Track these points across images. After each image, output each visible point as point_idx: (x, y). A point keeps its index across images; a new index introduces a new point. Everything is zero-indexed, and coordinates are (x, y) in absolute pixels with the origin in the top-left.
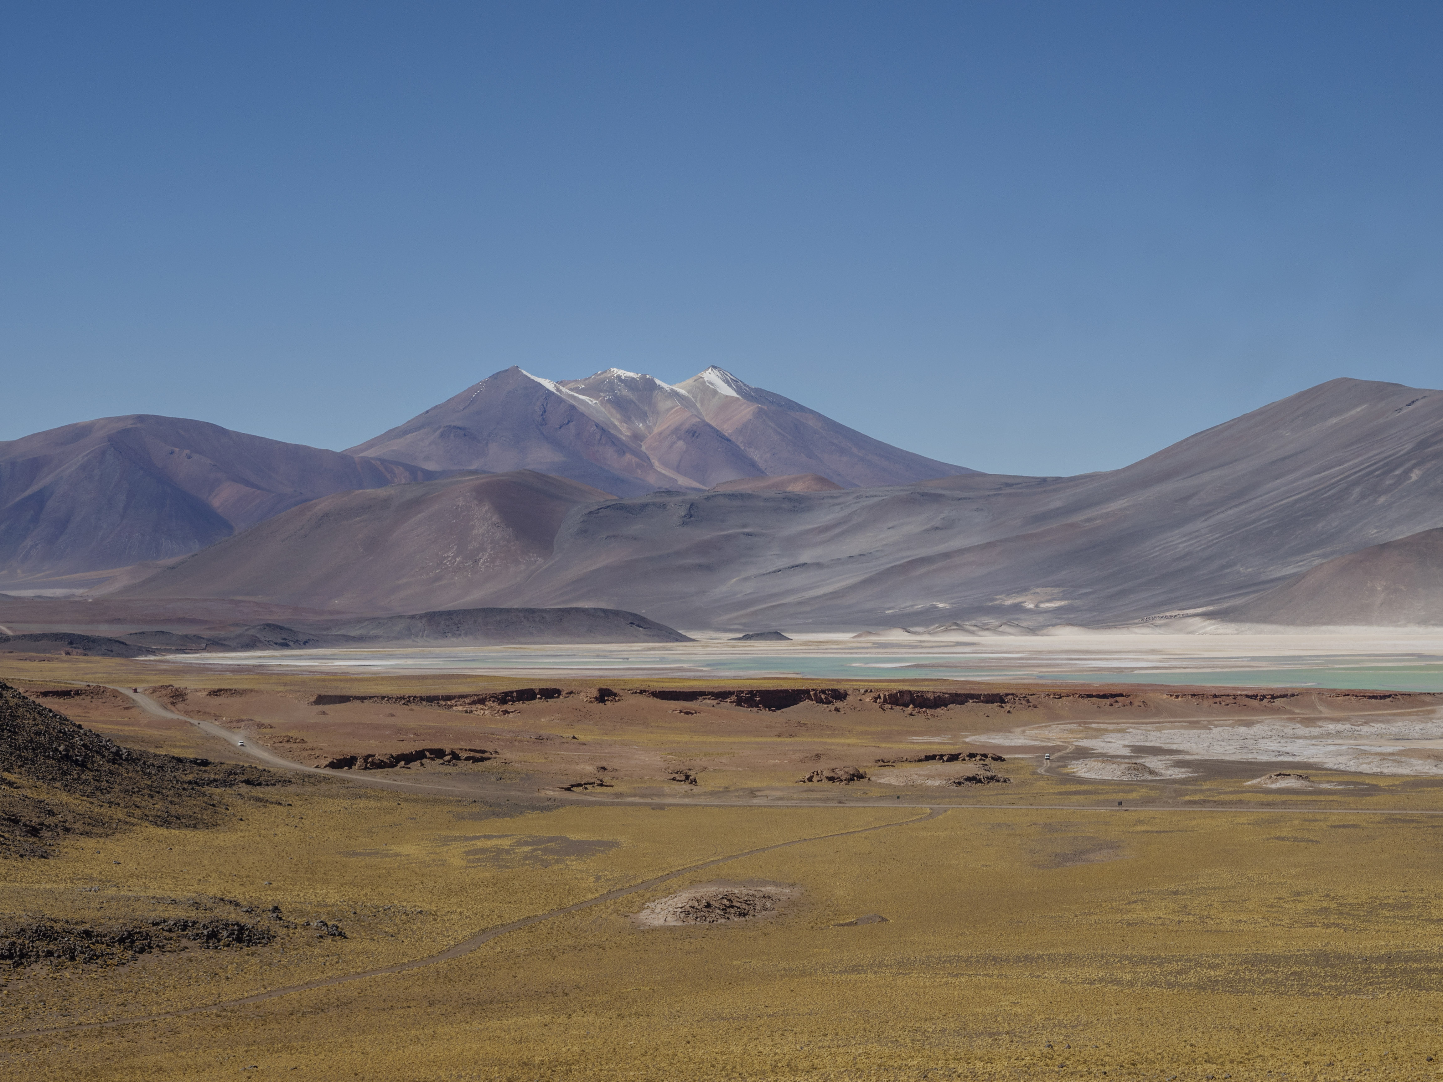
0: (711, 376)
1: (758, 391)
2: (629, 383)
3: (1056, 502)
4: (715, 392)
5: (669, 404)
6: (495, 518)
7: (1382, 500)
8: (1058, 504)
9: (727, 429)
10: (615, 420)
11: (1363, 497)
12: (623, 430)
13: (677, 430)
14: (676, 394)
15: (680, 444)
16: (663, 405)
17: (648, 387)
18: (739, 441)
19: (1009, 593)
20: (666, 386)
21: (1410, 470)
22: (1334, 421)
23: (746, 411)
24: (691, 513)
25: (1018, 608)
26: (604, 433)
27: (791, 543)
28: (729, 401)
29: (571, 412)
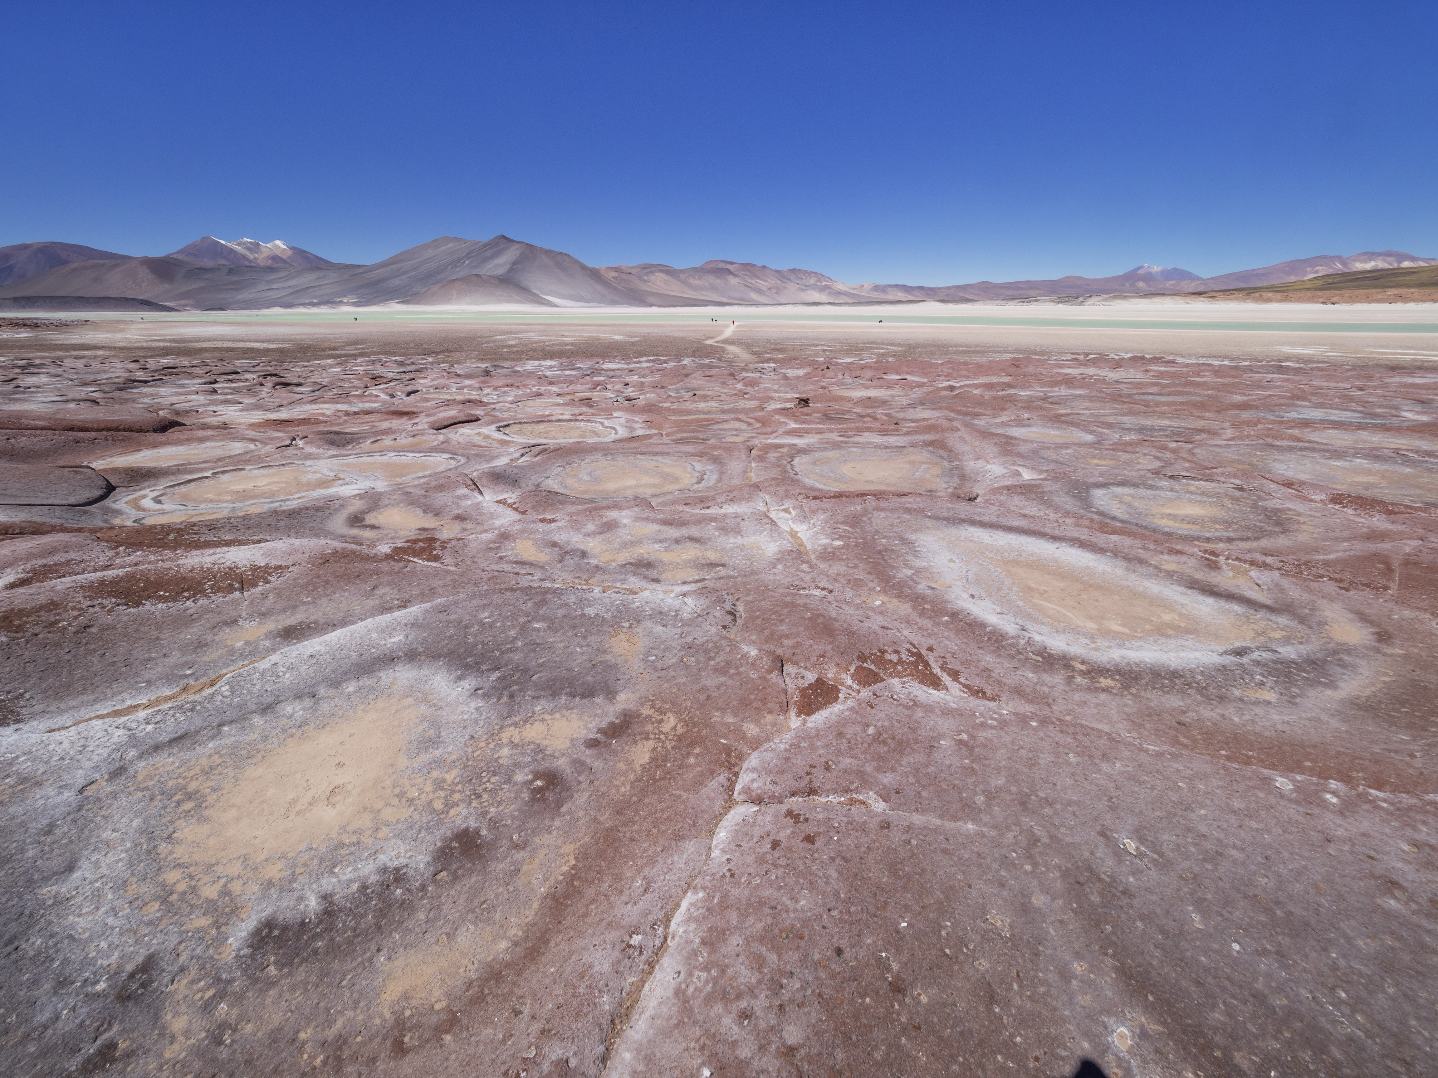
0: (278, 243)
1: (294, 247)
2: (251, 243)
3: (360, 270)
5: (265, 250)
6: (147, 270)
7: (457, 269)
9: (285, 257)
10: (247, 253)
11: (452, 268)
12: (251, 257)
13: (268, 257)
15: (269, 261)
16: (263, 250)
17: (258, 244)
18: (289, 260)
19: (338, 297)
20: (263, 245)
21: (465, 261)
23: (290, 253)
24: (230, 271)
25: (341, 302)
26: (244, 257)
27: (269, 282)
28: (284, 250)
29: (231, 251)
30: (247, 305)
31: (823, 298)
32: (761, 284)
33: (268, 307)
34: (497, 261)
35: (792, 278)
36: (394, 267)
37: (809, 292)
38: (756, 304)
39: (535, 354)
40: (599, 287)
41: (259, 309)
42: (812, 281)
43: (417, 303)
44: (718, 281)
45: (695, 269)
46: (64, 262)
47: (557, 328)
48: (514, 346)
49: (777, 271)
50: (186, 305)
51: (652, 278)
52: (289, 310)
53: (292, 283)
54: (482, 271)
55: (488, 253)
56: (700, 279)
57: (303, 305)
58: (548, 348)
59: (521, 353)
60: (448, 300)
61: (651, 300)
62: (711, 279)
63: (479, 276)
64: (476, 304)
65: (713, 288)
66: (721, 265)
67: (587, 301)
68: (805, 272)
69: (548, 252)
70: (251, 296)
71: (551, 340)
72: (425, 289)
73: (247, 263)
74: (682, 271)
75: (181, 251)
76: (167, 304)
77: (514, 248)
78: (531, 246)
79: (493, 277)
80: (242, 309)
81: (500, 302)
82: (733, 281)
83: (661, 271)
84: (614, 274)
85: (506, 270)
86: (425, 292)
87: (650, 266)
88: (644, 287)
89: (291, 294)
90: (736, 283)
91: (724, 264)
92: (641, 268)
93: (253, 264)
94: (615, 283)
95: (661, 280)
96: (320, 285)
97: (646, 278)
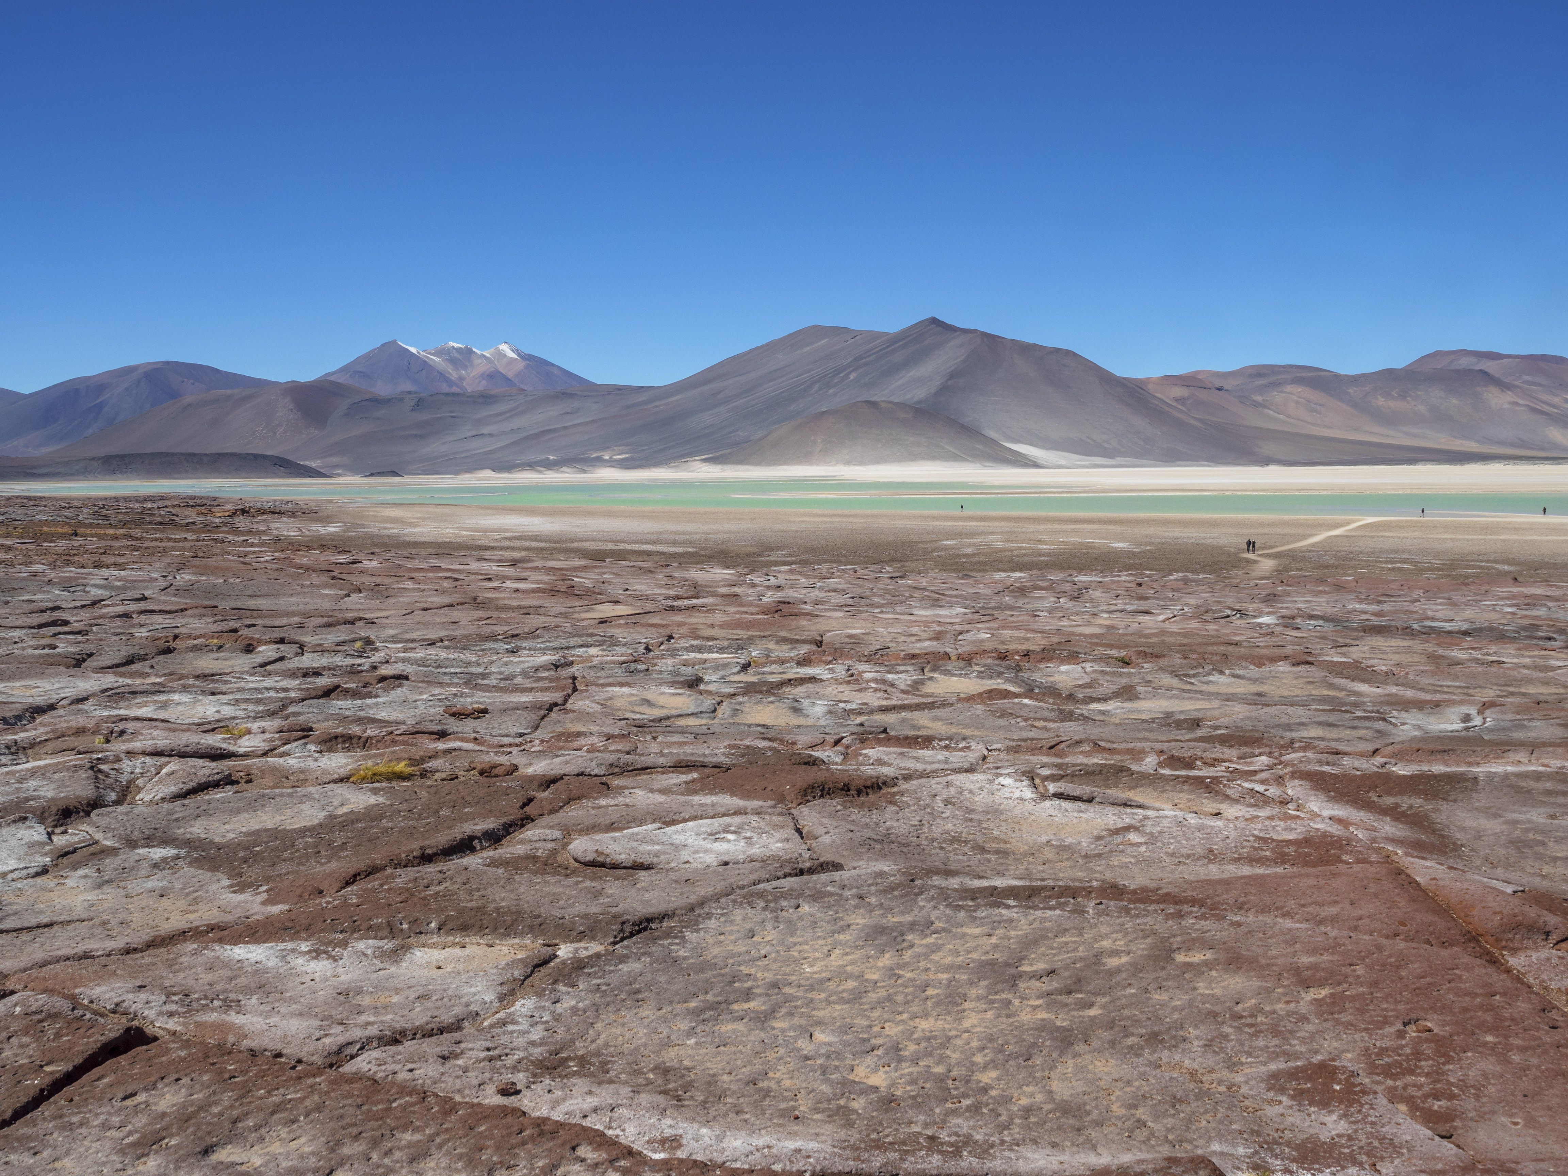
0: (504, 347)
1: (529, 355)
2: (459, 350)
3: (642, 398)
4: (505, 355)
5: (480, 361)
6: (291, 406)
7: (831, 391)
8: (644, 399)
9: (510, 375)
10: (449, 369)
11: (820, 389)
12: (454, 375)
13: (482, 375)
14: (484, 356)
15: (484, 382)
16: (477, 361)
17: (468, 352)
18: (517, 381)
19: (596, 450)
20: (478, 352)
21: (850, 373)
22: (808, 348)
23: (521, 365)
24: (419, 404)
25: (599, 459)
26: (443, 376)
27: (481, 422)
28: (512, 360)
29: (424, 364)
30: (435, 466)
33: (470, 470)
34: (914, 373)
36: (706, 388)
38: (1556, 456)
39: (1001, 565)
40: (1140, 421)
41: (456, 473)
43: (743, 462)
44: (1454, 401)
45: (1389, 375)
46: (174, 395)
47: (1031, 527)
48: (973, 555)
50: (337, 466)
51: (1277, 397)
53: (516, 423)
54: (880, 395)
55: (899, 357)
56: (1403, 396)
57: (531, 466)
58: (1016, 559)
59: (985, 563)
60: (806, 455)
61: (1268, 448)
62: (1436, 395)
63: (873, 404)
64: (861, 463)
65: (1440, 418)
66: (1464, 362)
67: (1109, 453)
69: (1026, 349)
70: (444, 449)
71: (1020, 548)
72: (762, 433)
73: (445, 388)
74: (1356, 380)
75: (344, 370)
76: (313, 464)
78: (991, 340)
79: (902, 406)
80: (425, 473)
81: (913, 457)
82: (1498, 399)
83: (1299, 381)
84: (1179, 391)
85: (933, 391)
86: (760, 439)
87: (1273, 370)
88: (1251, 419)
89: (514, 444)
90: (1506, 406)
91: (1473, 360)
92: (1250, 376)
93: (454, 389)
94: (1182, 411)
95: (1297, 403)
96: (565, 428)
97: (1259, 398)
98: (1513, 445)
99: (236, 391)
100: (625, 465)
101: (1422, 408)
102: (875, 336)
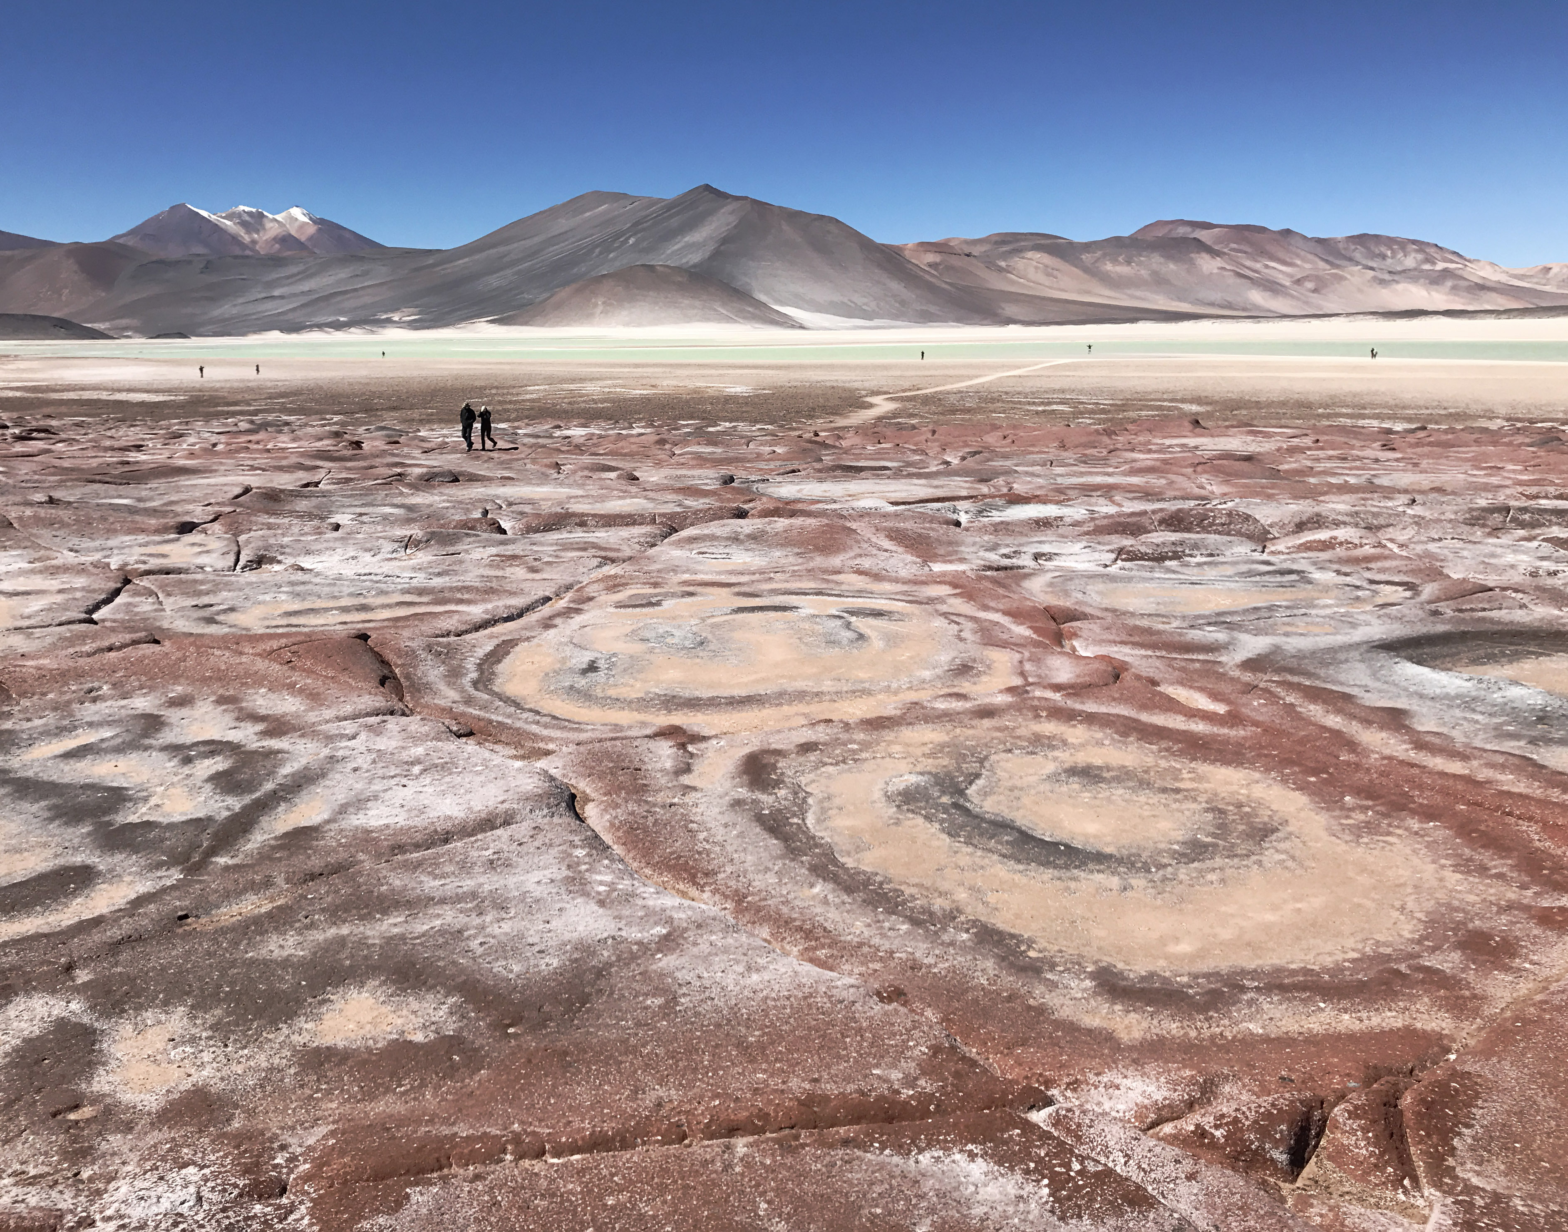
0: (296, 211)
1: (323, 220)
2: (250, 214)
3: (430, 261)
4: (298, 220)
5: (271, 225)
6: (75, 267)
7: (611, 255)
8: (432, 261)
9: (303, 239)
10: (241, 232)
11: (601, 253)
12: (247, 239)
13: (275, 239)
14: (276, 220)
15: (276, 245)
16: (269, 225)
17: (261, 216)
18: (309, 244)
19: (386, 312)
20: (270, 216)
21: (629, 238)
22: (589, 213)
23: (312, 229)
24: (208, 267)
25: (389, 321)
26: (235, 239)
27: (271, 285)
28: (303, 224)
29: (216, 228)
30: (223, 328)
31: (1439, 299)
32: (1279, 272)
33: (260, 331)
34: (690, 238)
35: (1357, 256)
36: (490, 252)
37: (1400, 287)
38: (1256, 315)
40: (895, 286)
41: (243, 334)
42: (1410, 261)
43: (526, 323)
44: (1172, 266)
45: (1118, 241)
49: (1320, 241)
50: (126, 328)
51: (1018, 263)
52: (294, 337)
53: (306, 286)
54: (657, 260)
55: (675, 222)
56: (1129, 263)
57: (320, 326)
60: (587, 317)
61: (1010, 310)
62: (1156, 261)
63: (651, 268)
64: (639, 325)
65: (1159, 282)
66: (1182, 231)
67: (868, 315)
68: (1390, 241)
69: (794, 216)
70: (235, 311)
72: (545, 295)
73: (238, 251)
74: (1088, 247)
75: (132, 232)
76: (99, 326)
77: (730, 208)
78: (764, 207)
79: (678, 269)
80: (213, 334)
81: (688, 319)
82: (1208, 264)
83: (1038, 248)
84: (931, 258)
85: (707, 255)
86: (541, 302)
87: (1015, 237)
88: (996, 283)
89: (303, 306)
90: (1216, 271)
91: (1188, 229)
92: (996, 243)
93: (248, 252)
94: (933, 275)
95: (1036, 268)
96: (356, 290)
97: (1003, 264)
98: (1221, 307)
99: (16, 252)
100: (414, 325)
101: (1144, 273)
102: (653, 202)
